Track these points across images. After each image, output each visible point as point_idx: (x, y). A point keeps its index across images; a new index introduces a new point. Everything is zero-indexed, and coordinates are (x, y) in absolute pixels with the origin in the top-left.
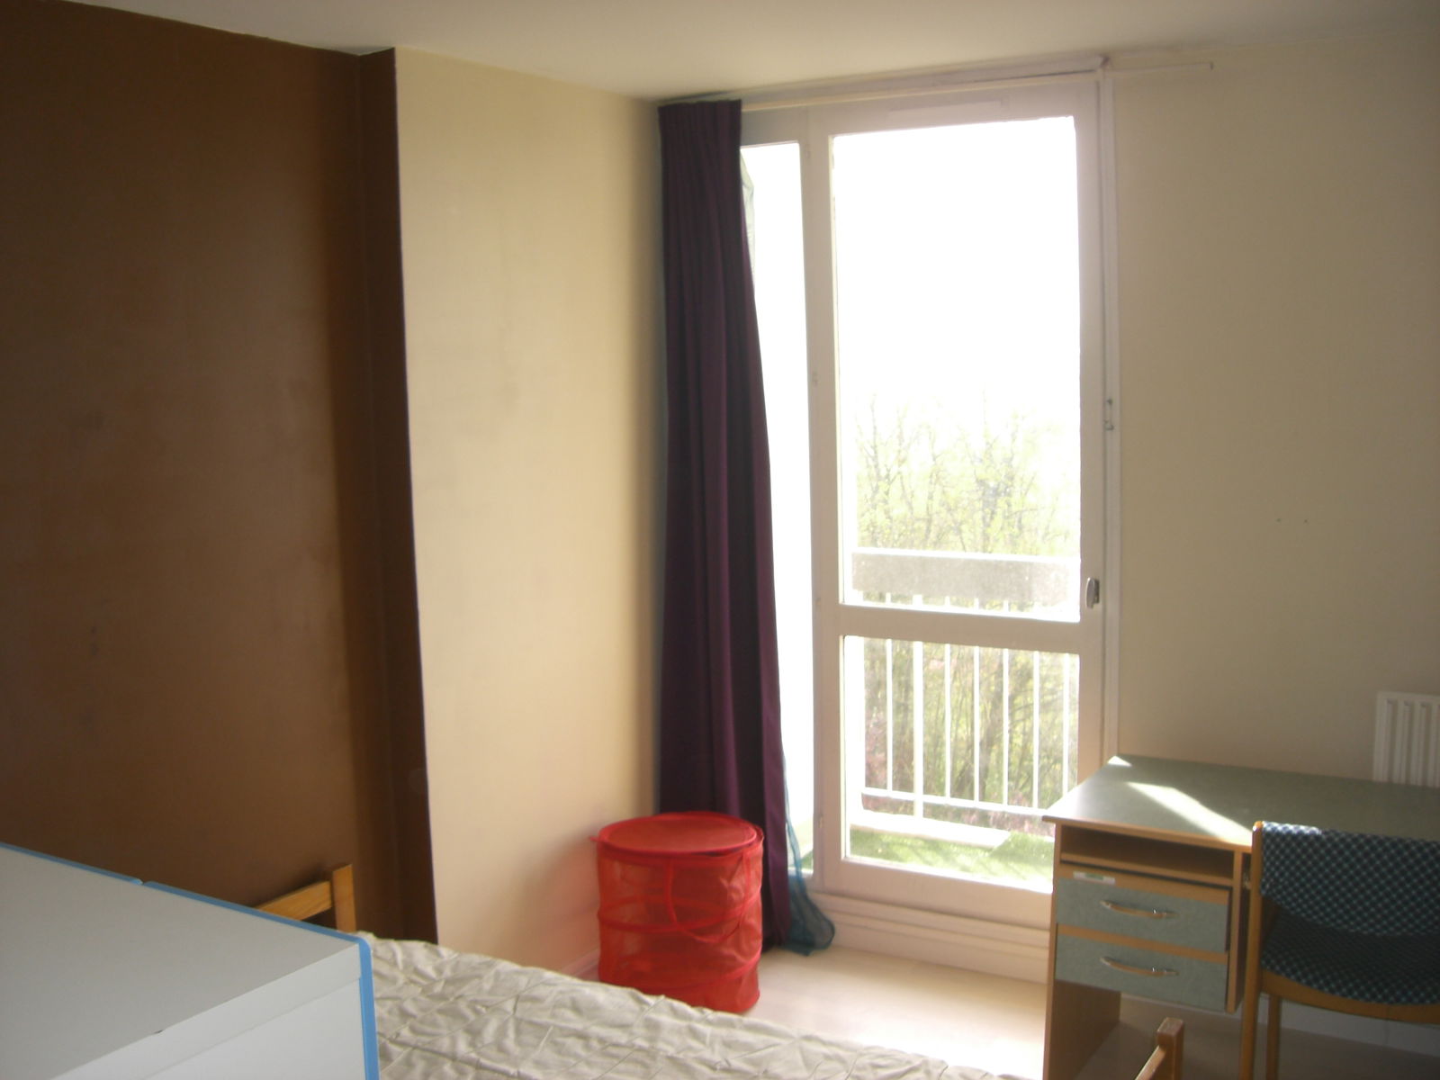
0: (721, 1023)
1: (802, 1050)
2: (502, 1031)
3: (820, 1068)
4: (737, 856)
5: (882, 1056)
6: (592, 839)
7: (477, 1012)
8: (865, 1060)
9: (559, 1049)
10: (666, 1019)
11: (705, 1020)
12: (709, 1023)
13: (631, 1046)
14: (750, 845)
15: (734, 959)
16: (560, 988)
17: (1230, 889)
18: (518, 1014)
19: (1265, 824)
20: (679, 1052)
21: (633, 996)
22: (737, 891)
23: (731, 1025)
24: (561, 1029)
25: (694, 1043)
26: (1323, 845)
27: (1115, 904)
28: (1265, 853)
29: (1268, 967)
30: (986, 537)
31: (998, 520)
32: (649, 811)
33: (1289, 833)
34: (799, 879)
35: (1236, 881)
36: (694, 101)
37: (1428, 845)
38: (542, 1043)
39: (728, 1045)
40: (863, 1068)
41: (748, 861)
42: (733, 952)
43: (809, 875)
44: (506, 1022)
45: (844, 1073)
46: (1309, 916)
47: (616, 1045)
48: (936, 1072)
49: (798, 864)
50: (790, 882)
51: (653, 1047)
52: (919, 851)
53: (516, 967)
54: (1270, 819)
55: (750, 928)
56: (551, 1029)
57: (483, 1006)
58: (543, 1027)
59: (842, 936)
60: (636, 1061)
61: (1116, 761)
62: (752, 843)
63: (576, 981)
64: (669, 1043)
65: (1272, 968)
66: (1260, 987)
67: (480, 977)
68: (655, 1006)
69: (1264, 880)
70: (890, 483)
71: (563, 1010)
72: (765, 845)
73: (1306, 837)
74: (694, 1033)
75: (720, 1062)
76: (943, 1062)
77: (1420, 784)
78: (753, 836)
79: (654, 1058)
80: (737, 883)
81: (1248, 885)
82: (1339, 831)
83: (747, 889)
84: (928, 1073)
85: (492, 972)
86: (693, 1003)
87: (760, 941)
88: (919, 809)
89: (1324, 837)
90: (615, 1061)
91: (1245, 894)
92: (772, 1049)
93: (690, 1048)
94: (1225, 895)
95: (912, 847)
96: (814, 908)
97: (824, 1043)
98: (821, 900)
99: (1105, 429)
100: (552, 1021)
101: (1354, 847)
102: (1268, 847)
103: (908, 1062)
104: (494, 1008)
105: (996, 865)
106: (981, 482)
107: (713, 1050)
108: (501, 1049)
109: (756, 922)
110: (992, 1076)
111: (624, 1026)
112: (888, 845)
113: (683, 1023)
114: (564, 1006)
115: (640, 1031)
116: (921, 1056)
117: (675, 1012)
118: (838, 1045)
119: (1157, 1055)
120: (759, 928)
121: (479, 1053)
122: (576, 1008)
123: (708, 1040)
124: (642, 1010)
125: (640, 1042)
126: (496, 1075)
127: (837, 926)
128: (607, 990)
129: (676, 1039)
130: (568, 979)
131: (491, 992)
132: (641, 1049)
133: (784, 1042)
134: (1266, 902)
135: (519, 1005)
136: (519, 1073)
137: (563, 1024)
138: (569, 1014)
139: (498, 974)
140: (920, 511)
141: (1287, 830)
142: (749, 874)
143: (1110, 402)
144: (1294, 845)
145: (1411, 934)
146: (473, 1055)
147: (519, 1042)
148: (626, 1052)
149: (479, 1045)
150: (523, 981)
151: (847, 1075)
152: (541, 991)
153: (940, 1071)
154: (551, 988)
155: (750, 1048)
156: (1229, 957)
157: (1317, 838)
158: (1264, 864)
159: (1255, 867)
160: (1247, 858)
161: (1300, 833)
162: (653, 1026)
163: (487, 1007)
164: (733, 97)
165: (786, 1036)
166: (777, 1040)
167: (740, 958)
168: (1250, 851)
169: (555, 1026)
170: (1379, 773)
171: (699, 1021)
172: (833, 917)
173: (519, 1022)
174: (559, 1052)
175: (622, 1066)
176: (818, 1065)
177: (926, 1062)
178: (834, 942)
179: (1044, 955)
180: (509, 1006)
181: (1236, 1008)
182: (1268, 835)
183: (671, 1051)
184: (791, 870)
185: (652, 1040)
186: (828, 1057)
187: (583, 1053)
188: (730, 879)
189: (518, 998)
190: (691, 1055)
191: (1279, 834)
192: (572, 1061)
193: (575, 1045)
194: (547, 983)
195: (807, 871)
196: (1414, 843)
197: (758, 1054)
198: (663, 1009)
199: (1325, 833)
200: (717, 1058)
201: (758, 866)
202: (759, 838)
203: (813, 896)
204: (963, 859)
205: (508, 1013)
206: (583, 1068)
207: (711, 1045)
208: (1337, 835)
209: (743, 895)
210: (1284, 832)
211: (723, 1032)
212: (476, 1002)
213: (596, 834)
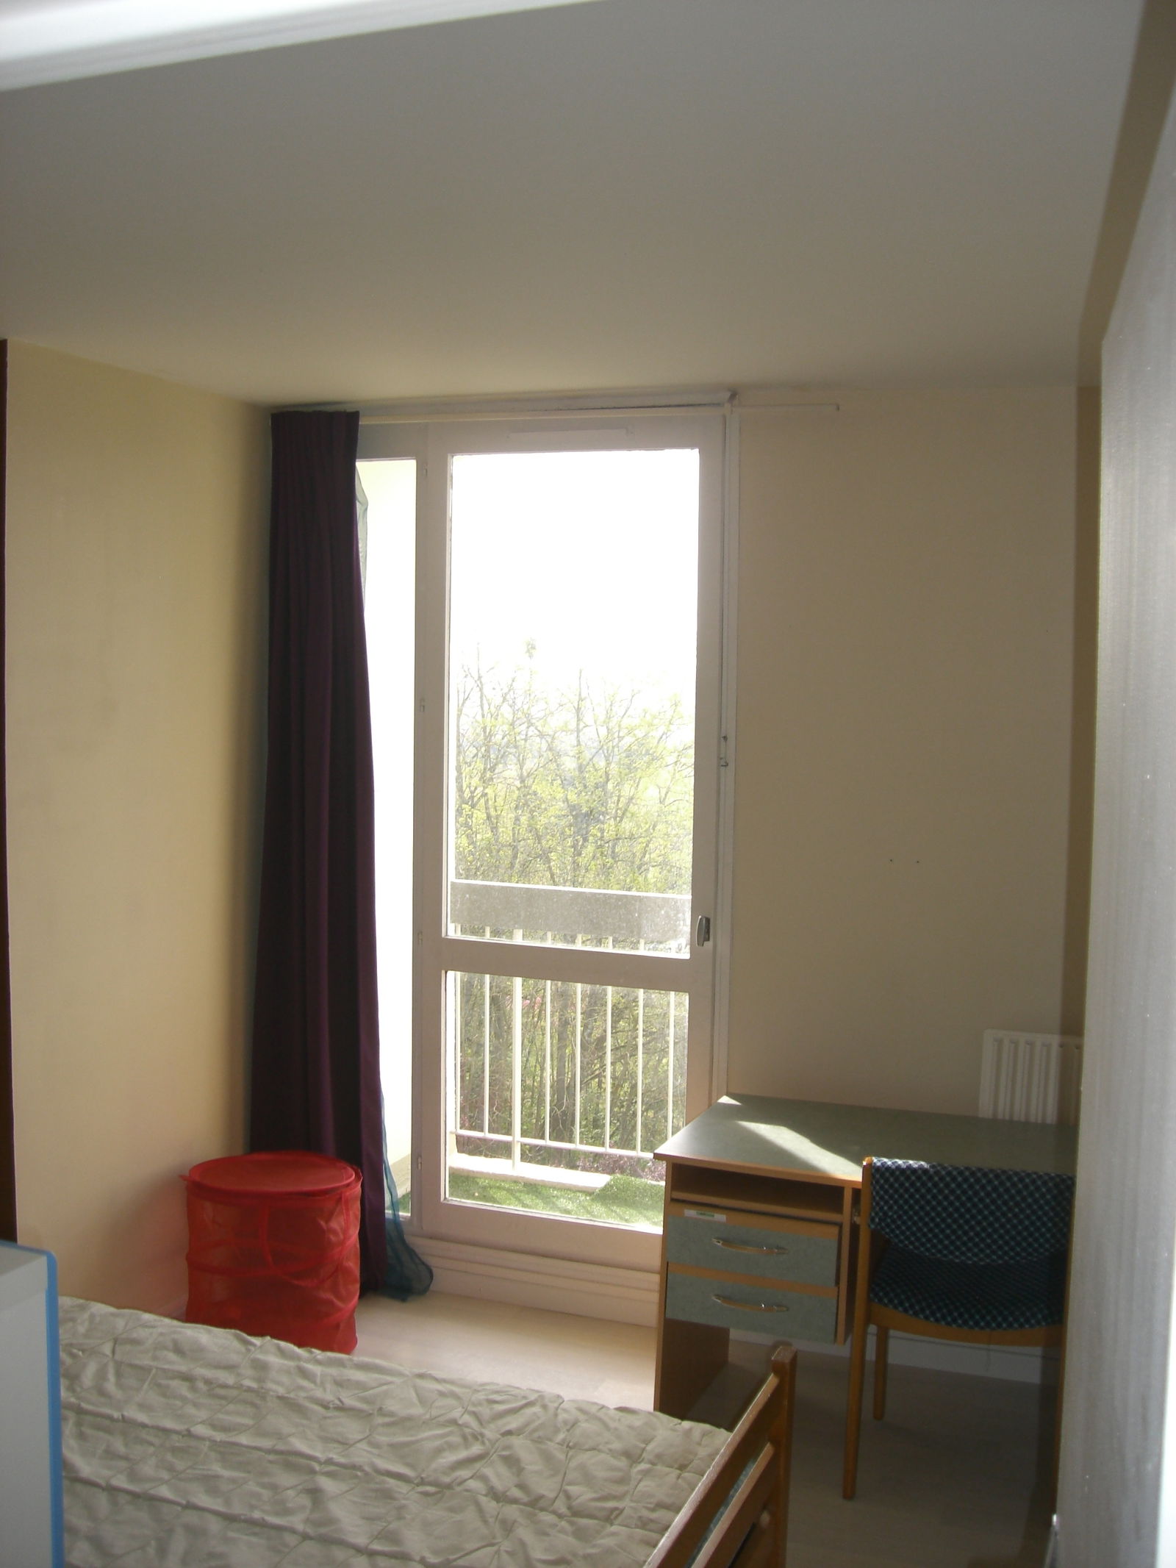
0: (330, 1363)
1: (415, 1388)
2: (101, 1374)
3: (436, 1404)
4: (337, 1197)
5: (497, 1392)
6: (182, 1177)
7: (73, 1356)
8: (481, 1396)
9: (164, 1392)
10: (273, 1359)
11: (314, 1360)
12: (318, 1362)
13: (238, 1387)
14: (348, 1185)
15: (331, 1303)
16: (160, 1330)
17: (840, 1226)
18: (118, 1357)
19: (875, 1160)
20: (289, 1393)
21: (238, 1337)
22: (335, 1232)
23: (341, 1364)
24: (164, 1370)
25: (305, 1383)
26: (930, 1178)
27: (727, 1242)
28: (875, 1188)
29: (876, 1300)
30: (576, 866)
31: (590, 849)
32: (239, 1151)
33: (898, 1167)
34: (396, 1222)
35: (846, 1216)
36: (311, 410)
37: (1028, 1175)
38: (146, 1386)
39: (339, 1383)
40: (480, 1404)
41: (347, 1202)
42: (331, 1297)
43: (405, 1218)
44: (106, 1365)
45: (460, 1409)
46: (916, 1248)
47: (225, 1386)
48: (552, 1406)
49: (394, 1206)
50: (387, 1224)
51: (262, 1388)
52: (518, 1194)
53: (112, 1310)
54: (878, 1155)
55: (347, 1272)
56: (154, 1371)
57: (79, 1350)
58: (143, 1371)
59: (442, 1279)
60: (245, 1402)
61: (725, 1100)
62: (350, 1182)
63: (175, 1323)
64: (278, 1383)
65: (880, 1300)
66: (868, 1319)
67: (73, 1320)
68: (261, 1347)
69: (873, 1214)
70: (473, 806)
71: (165, 1352)
72: (362, 1186)
73: (914, 1171)
74: (304, 1373)
75: (332, 1401)
76: (559, 1396)
77: (1023, 1119)
78: (352, 1175)
79: (263, 1398)
80: (334, 1224)
81: (857, 1220)
82: (946, 1165)
83: (345, 1231)
84: (545, 1407)
85: (86, 1315)
86: (300, 1344)
87: (358, 1286)
88: (517, 1151)
89: (932, 1171)
90: (224, 1402)
91: (855, 1229)
92: (385, 1388)
93: (301, 1388)
94: (835, 1230)
95: (508, 1190)
96: (411, 1253)
97: (436, 1380)
98: (420, 1245)
99: (719, 766)
100: (152, 1363)
101: (960, 1179)
102: (877, 1182)
103: (524, 1397)
104: (93, 1352)
105: (598, 1208)
106: (572, 808)
107: (325, 1390)
108: (102, 1392)
109: (354, 1265)
110: (608, 1408)
111: (230, 1368)
112: (484, 1188)
113: (292, 1364)
114: (166, 1348)
115: (250, 1372)
116: (538, 1391)
117: (282, 1353)
118: (452, 1382)
119: (771, 1381)
120: (357, 1272)
121: (78, 1398)
122: (178, 1350)
123: (318, 1380)
124: (249, 1350)
125: (248, 1383)
126: (99, 1419)
127: (434, 1270)
128: (209, 1332)
129: (285, 1379)
130: (167, 1321)
131: (86, 1336)
132: (250, 1390)
133: (397, 1380)
134: (875, 1235)
135: (118, 1349)
136: (123, 1416)
137: (166, 1367)
138: (172, 1356)
139: (92, 1316)
140: (506, 835)
141: (896, 1165)
142: (348, 1215)
143: (725, 738)
144: (902, 1179)
145: (1012, 1262)
146: (73, 1400)
147: (119, 1385)
148: (234, 1393)
149: (78, 1389)
150: (120, 1324)
151: (464, 1410)
152: (141, 1333)
153: (556, 1405)
154: (151, 1330)
155: (361, 1386)
156: (838, 1292)
157: (925, 1171)
158: (874, 1198)
159: (865, 1201)
160: (857, 1193)
161: (909, 1167)
162: (261, 1367)
163: (83, 1351)
164: (350, 409)
165: (400, 1374)
166: (389, 1378)
167: (339, 1303)
168: (860, 1187)
169: (157, 1368)
170: (985, 1109)
171: (308, 1361)
172: (432, 1262)
173: (118, 1365)
174: (164, 1395)
175: (231, 1407)
176: (433, 1402)
177: (542, 1397)
178: (432, 1287)
179: (655, 1297)
180: (107, 1349)
181: (845, 1341)
182: (878, 1169)
183: (281, 1391)
184: (388, 1213)
185: (260, 1380)
186: (442, 1394)
187: (189, 1395)
188: (328, 1220)
189: (116, 1341)
190: (303, 1394)
191: (888, 1168)
192: (178, 1403)
193: (182, 1388)
194: (145, 1325)
195: (404, 1214)
196: (1016, 1174)
197: (371, 1392)
198: (269, 1350)
199: (933, 1167)
200: (329, 1396)
201: (356, 1207)
202: (358, 1177)
203: (408, 1239)
204: (563, 1202)
205: (107, 1356)
206: (191, 1410)
207: (322, 1384)
208: (944, 1168)
209: (342, 1237)
210: (894, 1167)
211: (333, 1371)
212: (71, 1345)
213: (187, 1173)
